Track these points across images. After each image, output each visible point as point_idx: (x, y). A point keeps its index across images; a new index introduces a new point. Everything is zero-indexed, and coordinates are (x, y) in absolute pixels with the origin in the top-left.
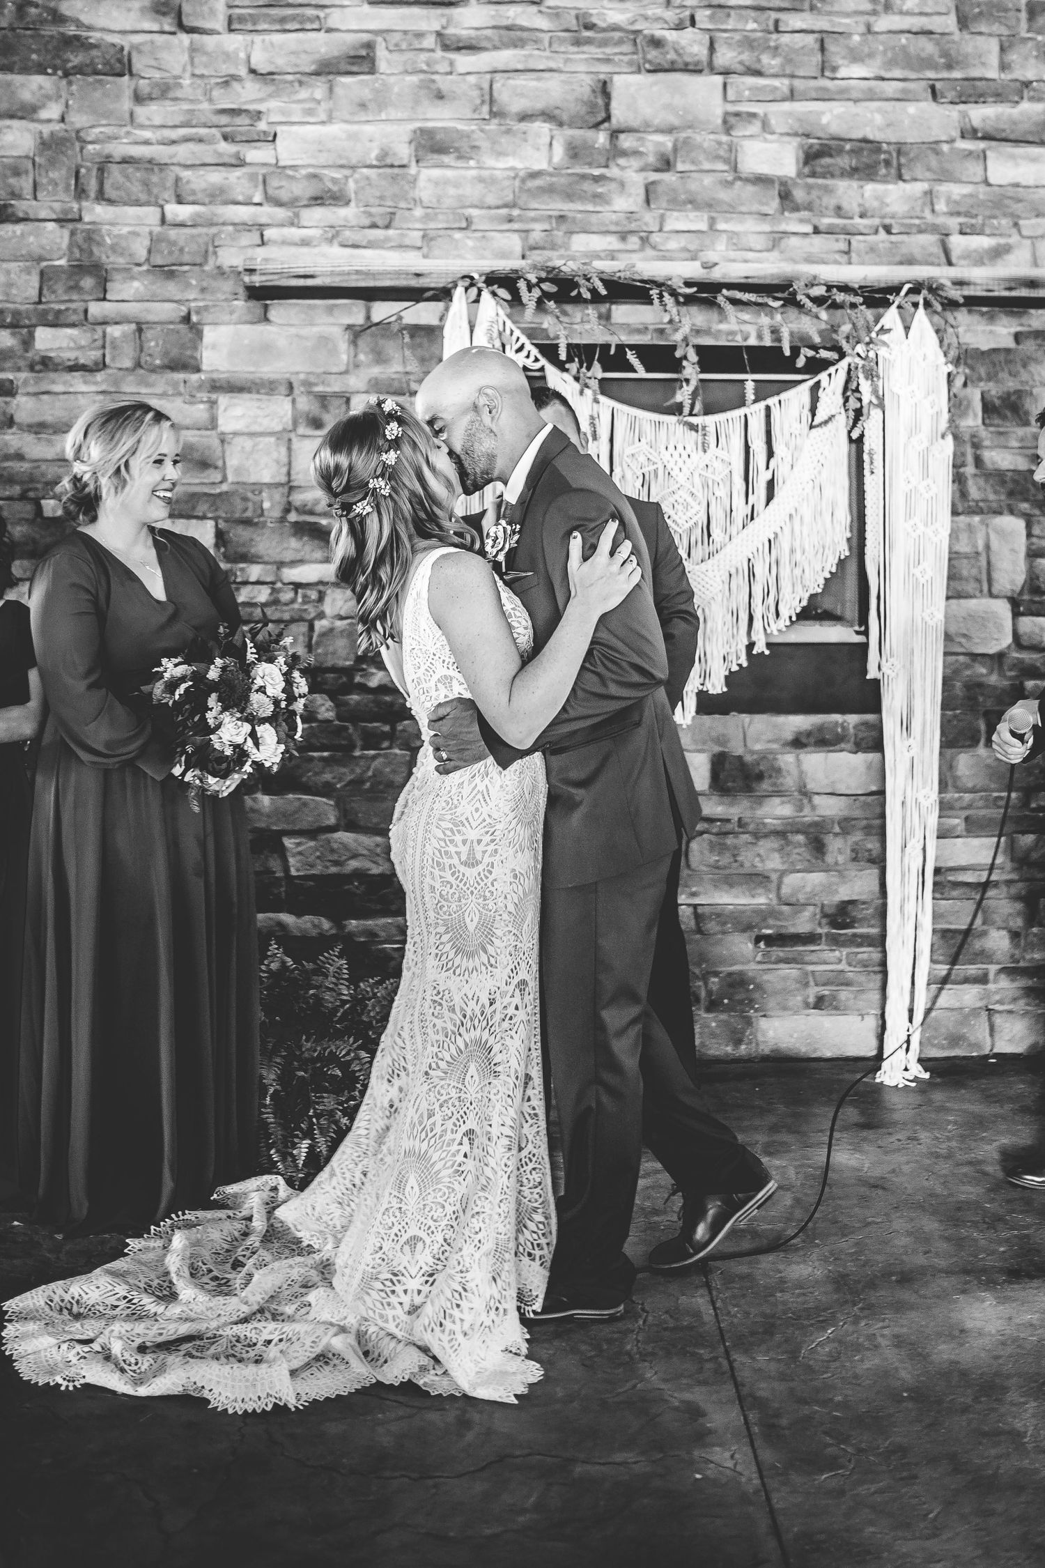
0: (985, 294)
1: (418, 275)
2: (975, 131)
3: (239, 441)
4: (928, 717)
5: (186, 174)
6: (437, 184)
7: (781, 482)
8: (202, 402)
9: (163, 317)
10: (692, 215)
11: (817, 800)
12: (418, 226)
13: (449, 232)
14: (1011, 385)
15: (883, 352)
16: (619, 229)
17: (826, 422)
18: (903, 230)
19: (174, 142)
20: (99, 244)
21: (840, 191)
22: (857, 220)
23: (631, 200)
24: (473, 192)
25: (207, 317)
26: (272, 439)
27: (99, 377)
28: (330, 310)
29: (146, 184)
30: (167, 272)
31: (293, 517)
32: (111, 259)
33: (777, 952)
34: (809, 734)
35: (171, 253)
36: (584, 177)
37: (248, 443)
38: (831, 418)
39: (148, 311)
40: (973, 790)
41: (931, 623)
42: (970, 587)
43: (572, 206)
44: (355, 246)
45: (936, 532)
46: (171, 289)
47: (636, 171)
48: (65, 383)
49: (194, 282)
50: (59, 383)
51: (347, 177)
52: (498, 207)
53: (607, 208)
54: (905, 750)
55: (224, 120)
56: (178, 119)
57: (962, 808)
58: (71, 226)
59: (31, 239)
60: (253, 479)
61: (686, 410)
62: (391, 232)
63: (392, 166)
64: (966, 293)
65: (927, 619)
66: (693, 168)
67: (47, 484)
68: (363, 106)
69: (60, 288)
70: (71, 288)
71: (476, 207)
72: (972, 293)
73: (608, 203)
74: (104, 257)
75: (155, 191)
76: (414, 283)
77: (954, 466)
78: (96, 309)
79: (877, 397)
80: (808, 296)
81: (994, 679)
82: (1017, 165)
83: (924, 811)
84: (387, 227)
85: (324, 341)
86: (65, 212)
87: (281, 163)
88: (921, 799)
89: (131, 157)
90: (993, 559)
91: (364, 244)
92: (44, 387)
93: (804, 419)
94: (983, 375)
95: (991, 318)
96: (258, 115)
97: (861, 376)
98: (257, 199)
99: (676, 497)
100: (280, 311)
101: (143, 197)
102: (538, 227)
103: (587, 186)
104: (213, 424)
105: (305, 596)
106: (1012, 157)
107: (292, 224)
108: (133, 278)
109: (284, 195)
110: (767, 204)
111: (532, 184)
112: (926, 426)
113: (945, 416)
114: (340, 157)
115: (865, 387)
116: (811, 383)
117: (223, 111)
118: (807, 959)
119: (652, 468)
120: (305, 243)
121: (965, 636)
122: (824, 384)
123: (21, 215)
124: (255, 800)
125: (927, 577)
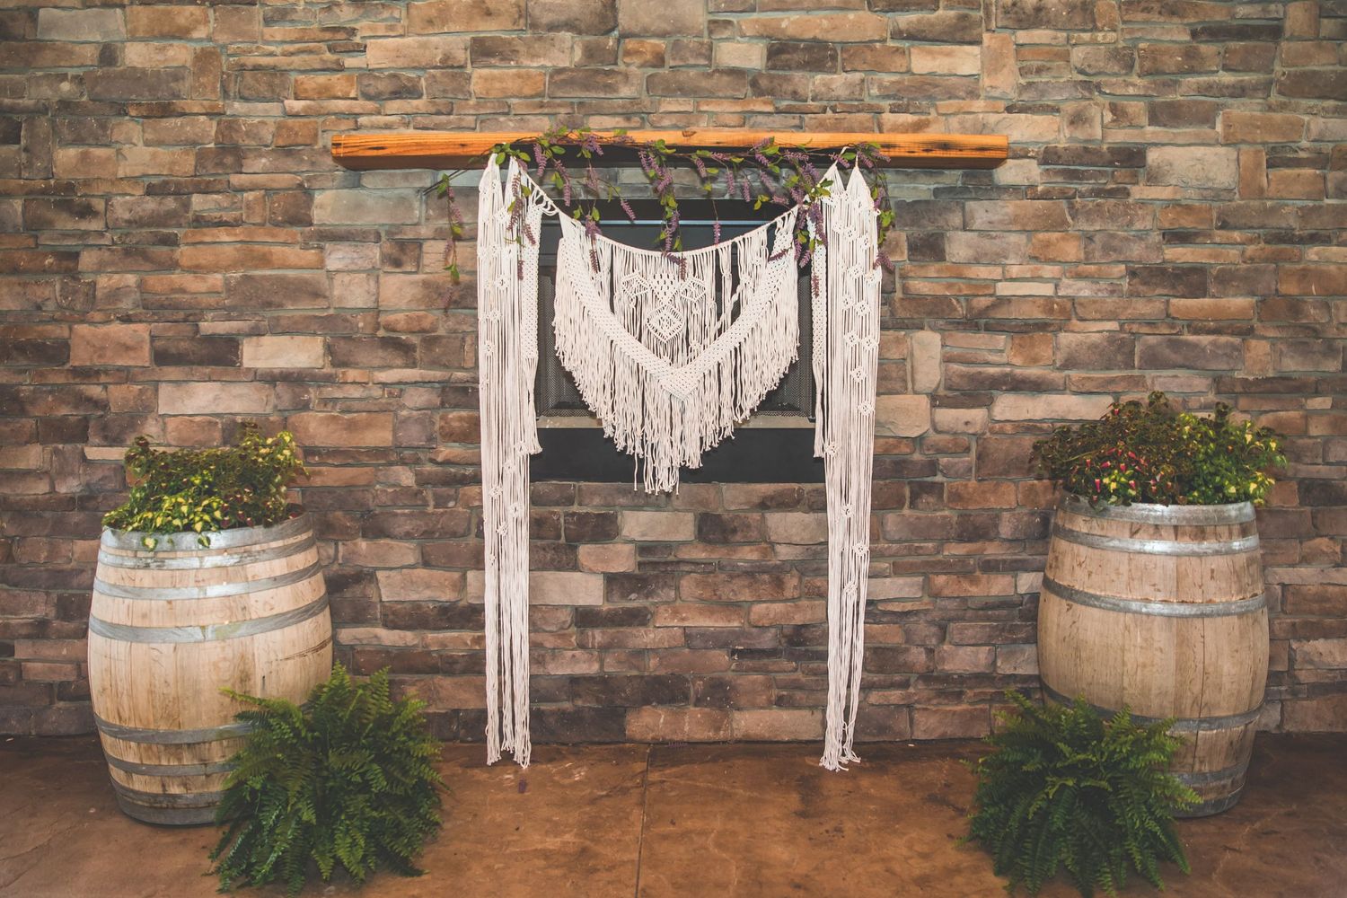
0: (907, 154)
1: (463, 145)
2: (901, 32)
3: (338, 277)
4: (862, 487)
5: (301, 77)
6: (486, 80)
7: (744, 302)
8: (313, 248)
9: (283, 185)
10: (681, 100)
11: (778, 548)
12: (472, 112)
13: (496, 116)
14: (930, 228)
15: (825, 199)
16: (624, 111)
17: (780, 256)
18: (845, 109)
19: (292, 54)
20: (237, 131)
21: (797, 79)
22: (810, 102)
23: (633, 88)
24: (512, 86)
25: (316, 185)
26: (364, 275)
27: (238, 230)
28: (406, 177)
29: (271, 86)
30: (287, 151)
31: (381, 333)
32: (246, 142)
33: (748, 663)
34: (772, 498)
35: (289, 136)
36: (597, 72)
37: (347, 278)
38: (785, 252)
39: (273, 180)
40: (899, 541)
41: (864, 413)
42: (898, 386)
43: (588, 94)
44: (425, 128)
45: (869, 343)
46: (290, 163)
47: (639, 67)
48: (213, 235)
49: (306, 158)
50: (209, 235)
51: (419, 77)
52: (532, 97)
53: (615, 95)
54: (844, 512)
55: (328, 35)
56: (294, 36)
57: (890, 556)
58: (218, 118)
59: (188, 128)
60: (350, 305)
61: (668, 246)
62: (452, 117)
63: (452, 67)
64: (892, 154)
65: (862, 410)
66: (681, 64)
67: (202, 310)
68: (430, 22)
69: (210, 165)
70: (217, 164)
71: (517, 97)
72: (897, 154)
73: (616, 91)
74: (240, 141)
75: (278, 91)
76: (460, 151)
77: (883, 292)
78: (236, 179)
79: (821, 235)
80: (764, 154)
81: (917, 456)
82: (934, 58)
83: (858, 559)
84: (450, 114)
85: (402, 200)
86: (212, 107)
87: (370, 67)
88: (856, 550)
89: (260, 65)
90: (915, 364)
91: (432, 126)
92: (198, 239)
93: (763, 253)
94: (909, 222)
95: (914, 178)
96: (353, 32)
97: (808, 219)
98: (352, 95)
99: (662, 315)
100: (371, 179)
101: (268, 94)
102: (563, 111)
103: (599, 78)
104: (320, 265)
105: (390, 393)
106: (930, 53)
107: (379, 113)
108: (261, 156)
109: (372, 91)
110: (739, 90)
111: (557, 78)
112: (861, 258)
113: (876, 251)
114: (413, 61)
115: (812, 228)
116: (768, 224)
117: (327, 29)
118: (770, 668)
119: (643, 292)
120: (388, 127)
121: (892, 423)
122: (779, 225)
123: (179, 110)
124: (355, 544)
125: (862, 377)
